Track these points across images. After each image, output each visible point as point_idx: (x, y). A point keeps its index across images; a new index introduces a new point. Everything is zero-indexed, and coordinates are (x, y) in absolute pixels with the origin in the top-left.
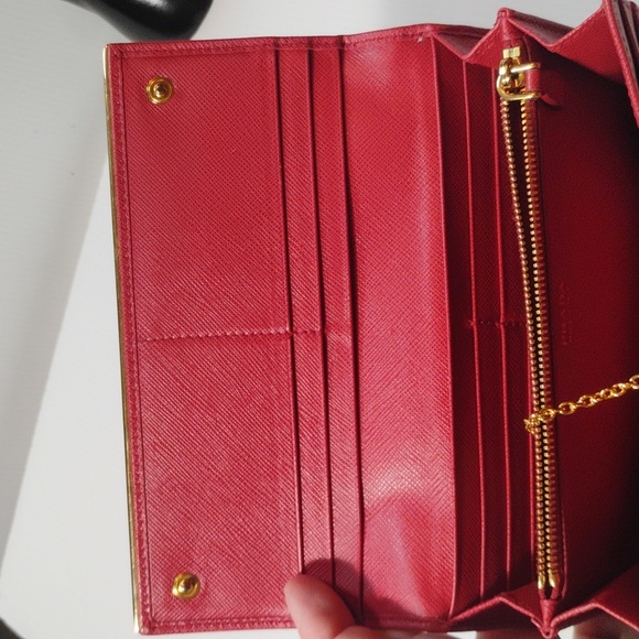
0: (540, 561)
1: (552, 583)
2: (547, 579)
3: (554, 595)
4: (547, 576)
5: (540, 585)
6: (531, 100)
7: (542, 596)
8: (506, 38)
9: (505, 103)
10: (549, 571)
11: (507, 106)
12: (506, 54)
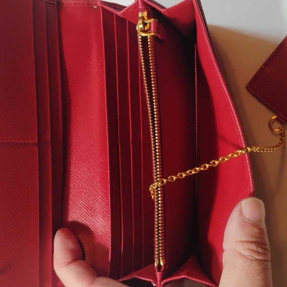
0: (156, 253)
1: (162, 264)
2: (160, 262)
3: (162, 269)
4: (159, 260)
5: (156, 265)
6: (152, 36)
7: (156, 270)
8: (140, 7)
9: (140, 37)
10: (160, 258)
11: (141, 39)
12: (140, 15)
